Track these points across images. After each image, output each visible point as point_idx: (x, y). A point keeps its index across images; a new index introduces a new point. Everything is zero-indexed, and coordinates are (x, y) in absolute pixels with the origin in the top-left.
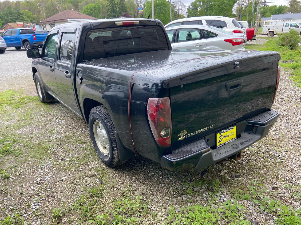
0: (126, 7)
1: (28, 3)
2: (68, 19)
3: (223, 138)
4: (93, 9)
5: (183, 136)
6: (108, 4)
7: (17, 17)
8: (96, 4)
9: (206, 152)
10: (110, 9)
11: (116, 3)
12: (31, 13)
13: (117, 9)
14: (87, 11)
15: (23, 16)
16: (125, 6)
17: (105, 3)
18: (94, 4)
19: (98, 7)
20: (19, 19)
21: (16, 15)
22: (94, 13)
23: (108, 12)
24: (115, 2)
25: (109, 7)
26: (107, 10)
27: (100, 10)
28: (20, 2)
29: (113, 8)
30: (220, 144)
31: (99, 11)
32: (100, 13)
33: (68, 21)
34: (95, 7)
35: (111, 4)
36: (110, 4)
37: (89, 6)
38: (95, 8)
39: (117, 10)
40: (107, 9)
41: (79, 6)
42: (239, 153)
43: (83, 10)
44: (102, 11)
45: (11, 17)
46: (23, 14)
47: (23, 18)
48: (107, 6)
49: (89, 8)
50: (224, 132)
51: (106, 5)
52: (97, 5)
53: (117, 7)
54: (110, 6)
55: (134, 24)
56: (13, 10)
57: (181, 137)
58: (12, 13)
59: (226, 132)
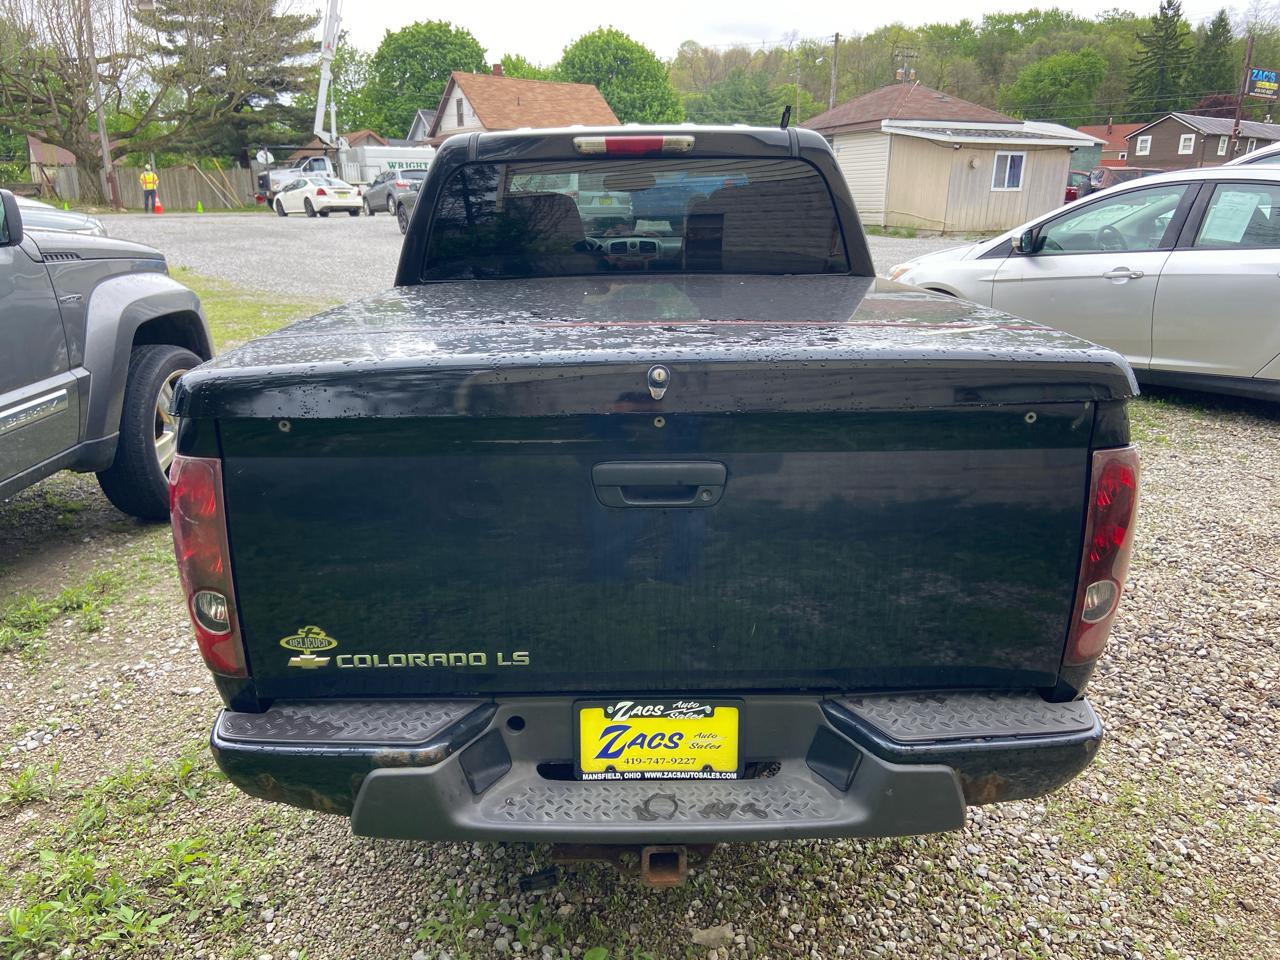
0: (1232, 66)
1: (808, 55)
2: (884, 123)
3: (633, 743)
4: (1064, 79)
5: (312, 653)
6: (1143, 56)
7: (755, 108)
8: (1083, 55)
9: (394, 762)
10: (1147, 75)
11: (1182, 51)
12: (809, 96)
13: (1184, 76)
14: (1032, 84)
15: (774, 107)
16: (1229, 64)
17: (1130, 50)
18: (1073, 57)
19: (1090, 69)
20: (760, 118)
21: (753, 103)
22: (1066, 94)
23: (1131, 91)
24: (1177, 47)
25: (1143, 67)
26: (1129, 80)
27: (1094, 82)
28: (783, 52)
29: (1162, 71)
30: (611, 769)
31: (1088, 87)
32: (1090, 96)
33: (883, 129)
34: (1075, 69)
35: (1156, 54)
36: (1150, 54)
37: (1046, 66)
38: (1072, 72)
39: (1181, 81)
40: (1130, 77)
41: (1007, 66)
42: (667, 849)
43: (1019, 82)
44: (1103, 85)
45: (734, 108)
46: (776, 100)
47: (772, 113)
48: (1131, 66)
49: (1045, 71)
50: (636, 716)
51: (1131, 60)
52: (1086, 60)
53: (1184, 68)
54: (1147, 64)
55: (665, 148)
56: (748, 85)
57: (302, 653)
58: (740, 95)
59: (651, 716)
